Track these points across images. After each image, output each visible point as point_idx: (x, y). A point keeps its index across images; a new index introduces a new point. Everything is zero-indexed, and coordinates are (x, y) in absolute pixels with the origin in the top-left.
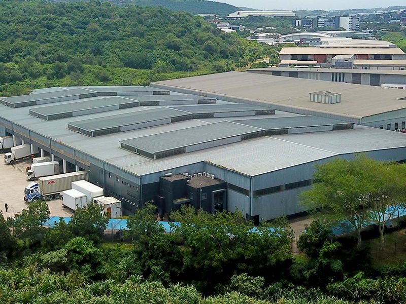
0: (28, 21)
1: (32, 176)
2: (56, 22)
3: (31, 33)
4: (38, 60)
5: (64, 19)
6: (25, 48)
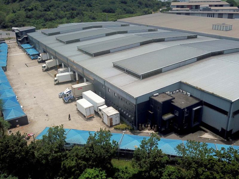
1: (57, 82)
4: (62, 10)
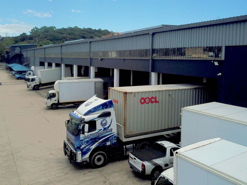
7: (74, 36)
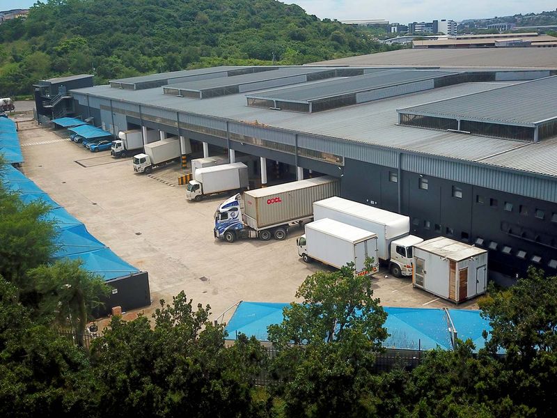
0: (127, 13)
1: (198, 192)
2: (159, 14)
3: (132, 26)
5: (168, 11)
6: (127, 41)
7: (131, 17)
